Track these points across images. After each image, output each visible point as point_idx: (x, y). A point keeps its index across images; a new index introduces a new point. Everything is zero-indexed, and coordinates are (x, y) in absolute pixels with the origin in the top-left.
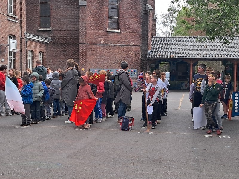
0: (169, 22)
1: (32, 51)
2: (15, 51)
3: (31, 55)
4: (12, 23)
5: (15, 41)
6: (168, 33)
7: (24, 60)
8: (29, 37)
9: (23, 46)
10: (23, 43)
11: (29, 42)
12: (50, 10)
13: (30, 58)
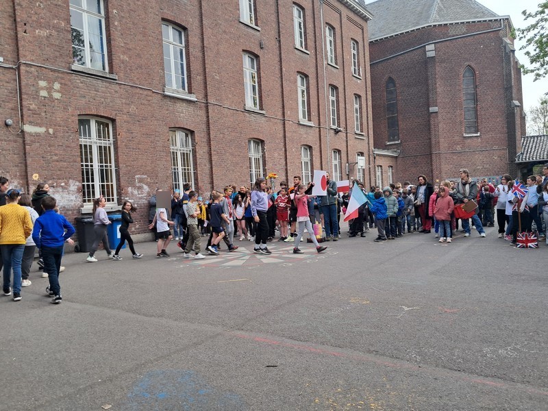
0: (542, 118)
1: (381, 166)
2: (364, 168)
3: (380, 170)
4: (360, 140)
5: (363, 158)
6: (542, 131)
7: (372, 176)
8: (377, 152)
9: (371, 162)
10: (372, 158)
11: (377, 158)
12: (398, 122)
13: (379, 173)
